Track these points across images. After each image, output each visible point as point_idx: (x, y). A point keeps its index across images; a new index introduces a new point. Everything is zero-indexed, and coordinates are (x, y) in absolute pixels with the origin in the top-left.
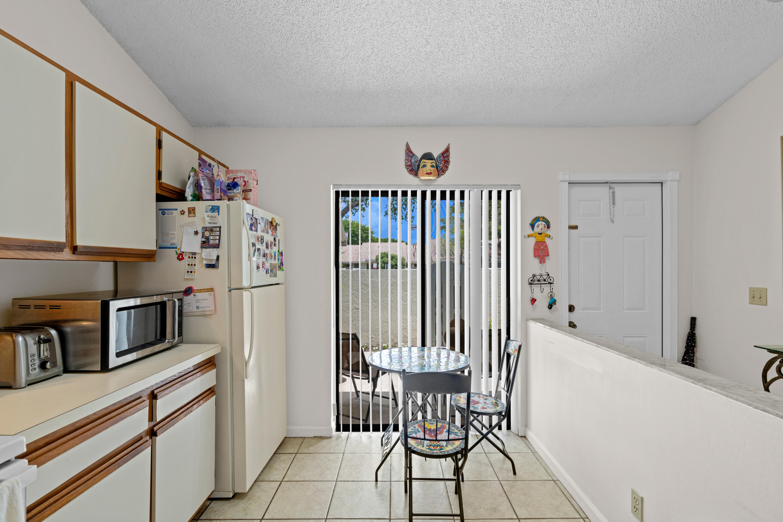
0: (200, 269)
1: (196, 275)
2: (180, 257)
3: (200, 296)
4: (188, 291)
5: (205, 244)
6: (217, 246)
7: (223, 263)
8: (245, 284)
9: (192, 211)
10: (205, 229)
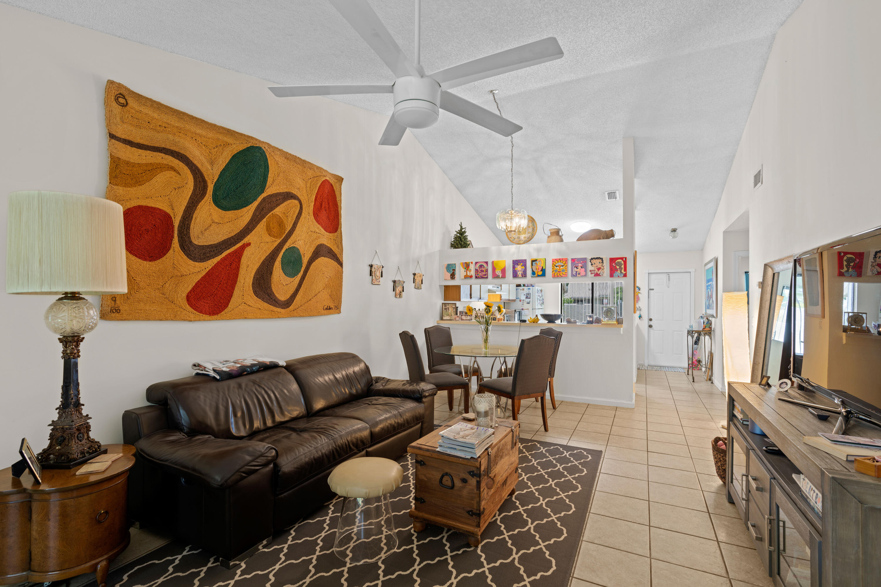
0: (525, 304)
1: (524, 306)
2: (520, 301)
3: (525, 311)
4: (523, 309)
5: (527, 298)
6: (530, 298)
7: (531, 302)
8: (537, 308)
9: (523, 289)
10: (527, 294)
